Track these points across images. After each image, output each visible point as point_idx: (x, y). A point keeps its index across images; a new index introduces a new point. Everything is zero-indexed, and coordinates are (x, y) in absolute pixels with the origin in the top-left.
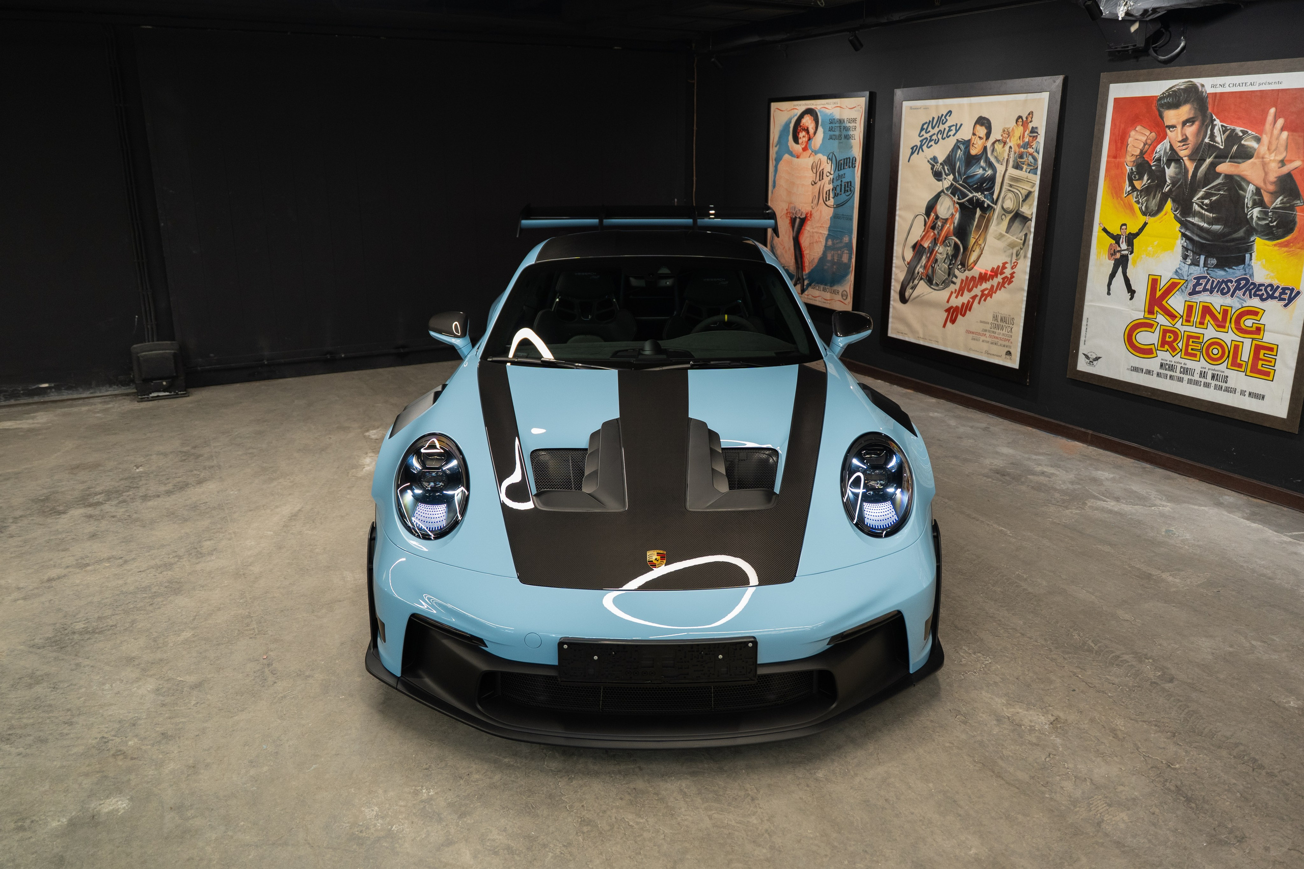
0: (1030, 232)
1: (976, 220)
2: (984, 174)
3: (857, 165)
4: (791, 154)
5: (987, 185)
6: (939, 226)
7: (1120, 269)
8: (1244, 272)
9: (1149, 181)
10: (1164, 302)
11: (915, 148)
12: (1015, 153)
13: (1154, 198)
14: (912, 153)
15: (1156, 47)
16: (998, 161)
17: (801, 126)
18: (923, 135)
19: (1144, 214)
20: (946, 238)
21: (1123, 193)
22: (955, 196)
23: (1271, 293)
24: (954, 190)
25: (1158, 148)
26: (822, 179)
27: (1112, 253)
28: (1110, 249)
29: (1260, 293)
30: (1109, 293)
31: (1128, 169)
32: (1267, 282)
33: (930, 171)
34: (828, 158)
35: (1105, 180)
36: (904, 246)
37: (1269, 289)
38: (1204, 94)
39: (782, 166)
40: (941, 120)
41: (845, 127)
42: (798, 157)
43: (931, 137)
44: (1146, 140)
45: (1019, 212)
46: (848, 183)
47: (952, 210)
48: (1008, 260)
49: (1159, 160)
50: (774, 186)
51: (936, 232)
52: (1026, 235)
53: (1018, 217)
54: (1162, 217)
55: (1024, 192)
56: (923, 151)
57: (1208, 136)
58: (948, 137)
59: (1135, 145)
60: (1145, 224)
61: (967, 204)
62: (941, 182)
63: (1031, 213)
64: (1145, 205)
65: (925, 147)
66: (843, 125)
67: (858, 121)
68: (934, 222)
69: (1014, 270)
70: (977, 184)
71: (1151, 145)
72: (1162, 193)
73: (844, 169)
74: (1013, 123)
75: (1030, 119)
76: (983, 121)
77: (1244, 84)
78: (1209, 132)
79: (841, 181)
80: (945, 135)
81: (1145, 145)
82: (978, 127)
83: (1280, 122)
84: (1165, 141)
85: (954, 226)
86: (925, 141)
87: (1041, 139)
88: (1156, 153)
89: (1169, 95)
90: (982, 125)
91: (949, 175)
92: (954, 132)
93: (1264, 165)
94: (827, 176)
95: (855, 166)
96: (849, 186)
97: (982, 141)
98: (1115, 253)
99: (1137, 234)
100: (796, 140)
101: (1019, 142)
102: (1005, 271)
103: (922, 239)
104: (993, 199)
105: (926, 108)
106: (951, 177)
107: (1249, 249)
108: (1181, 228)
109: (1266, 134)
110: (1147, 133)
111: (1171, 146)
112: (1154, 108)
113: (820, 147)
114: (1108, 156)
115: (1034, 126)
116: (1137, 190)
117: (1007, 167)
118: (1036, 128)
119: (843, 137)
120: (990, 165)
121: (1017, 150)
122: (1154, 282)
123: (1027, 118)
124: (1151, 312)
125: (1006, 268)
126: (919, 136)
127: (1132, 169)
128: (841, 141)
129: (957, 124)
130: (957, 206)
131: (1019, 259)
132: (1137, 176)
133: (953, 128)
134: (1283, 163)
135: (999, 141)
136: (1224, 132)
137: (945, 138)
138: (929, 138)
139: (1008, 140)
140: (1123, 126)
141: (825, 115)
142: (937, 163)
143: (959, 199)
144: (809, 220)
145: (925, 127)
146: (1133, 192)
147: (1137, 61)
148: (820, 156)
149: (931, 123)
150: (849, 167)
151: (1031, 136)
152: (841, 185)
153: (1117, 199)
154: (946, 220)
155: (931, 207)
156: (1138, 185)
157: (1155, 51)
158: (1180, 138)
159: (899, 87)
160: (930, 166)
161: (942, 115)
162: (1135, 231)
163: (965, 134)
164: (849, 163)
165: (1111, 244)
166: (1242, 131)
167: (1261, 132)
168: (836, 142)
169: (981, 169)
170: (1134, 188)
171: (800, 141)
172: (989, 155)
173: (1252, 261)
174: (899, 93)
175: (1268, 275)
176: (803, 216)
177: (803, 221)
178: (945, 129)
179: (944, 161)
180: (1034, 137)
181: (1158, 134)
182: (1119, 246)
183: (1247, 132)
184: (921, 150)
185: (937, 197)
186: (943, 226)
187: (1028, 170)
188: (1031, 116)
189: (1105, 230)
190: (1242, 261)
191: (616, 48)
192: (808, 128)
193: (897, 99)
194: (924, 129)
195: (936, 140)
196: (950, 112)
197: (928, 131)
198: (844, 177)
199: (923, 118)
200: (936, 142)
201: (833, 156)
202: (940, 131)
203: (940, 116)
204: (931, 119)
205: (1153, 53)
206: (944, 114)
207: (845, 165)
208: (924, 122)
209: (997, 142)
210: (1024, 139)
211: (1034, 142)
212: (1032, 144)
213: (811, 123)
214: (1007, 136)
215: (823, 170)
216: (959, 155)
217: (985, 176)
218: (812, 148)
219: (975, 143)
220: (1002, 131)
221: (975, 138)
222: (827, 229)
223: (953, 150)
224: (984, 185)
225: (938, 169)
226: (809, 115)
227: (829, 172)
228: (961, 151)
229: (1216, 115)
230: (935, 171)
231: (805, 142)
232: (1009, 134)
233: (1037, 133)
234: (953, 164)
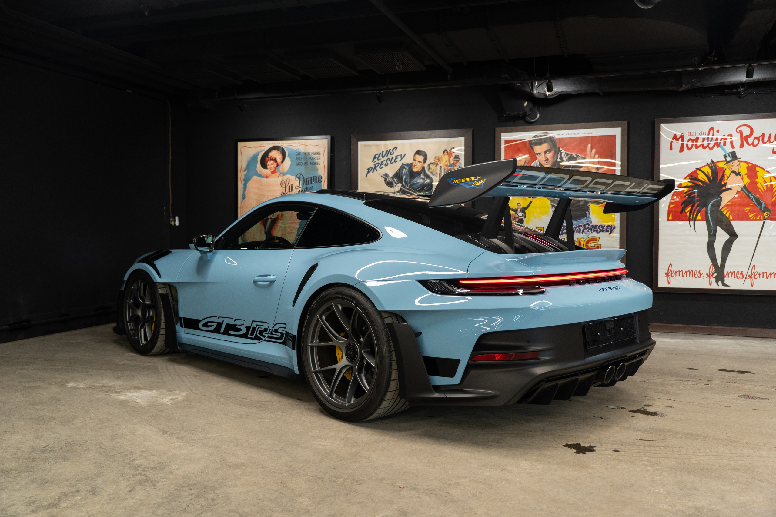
3: (323, 181)
4: (260, 176)
5: (427, 188)
8: (587, 221)
11: (370, 169)
12: (445, 170)
14: (368, 172)
16: (433, 174)
17: (269, 158)
18: (375, 162)
23: (601, 229)
26: (292, 191)
29: (596, 229)
32: (599, 224)
33: (384, 183)
34: (296, 177)
37: (600, 227)
38: (554, 138)
39: (250, 184)
40: (388, 152)
41: (310, 158)
42: (267, 177)
43: (382, 162)
44: (525, 161)
50: (243, 198)
57: (559, 158)
58: (395, 162)
60: (531, 202)
62: (392, 189)
65: (378, 168)
66: (309, 156)
67: (322, 154)
70: (420, 187)
71: (529, 163)
73: (311, 183)
74: (440, 154)
76: (420, 153)
77: (574, 134)
78: (559, 156)
82: (417, 156)
83: (594, 151)
84: (536, 161)
86: (377, 165)
89: (536, 139)
90: (420, 155)
91: (398, 184)
92: (399, 159)
94: (296, 189)
95: (321, 182)
97: (421, 163)
98: (515, 218)
99: (527, 208)
100: (264, 165)
101: (446, 163)
105: (377, 146)
106: (400, 185)
107: (588, 209)
108: (551, 202)
109: (588, 156)
110: (526, 156)
111: (540, 163)
112: (528, 145)
113: (288, 170)
115: (456, 155)
118: (458, 156)
120: (428, 177)
121: (446, 168)
123: (450, 151)
126: (373, 161)
128: (308, 166)
133: (399, 157)
134: (598, 169)
136: (567, 156)
137: (393, 163)
138: (380, 163)
139: (439, 163)
140: (511, 152)
141: (291, 150)
142: (388, 177)
144: (280, 219)
148: (288, 176)
149: (382, 154)
150: (316, 182)
151: (455, 160)
158: (544, 159)
159: (354, 134)
160: (383, 179)
161: (390, 150)
162: (526, 206)
163: (408, 160)
164: (316, 179)
165: (512, 214)
166: (576, 155)
167: (586, 155)
168: (303, 167)
169: (422, 180)
171: (268, 167)
172: (427, 171)
173: (590, 215)
174: (354, 137)
175: (599, 221)
176: (274, 216)
177: (274, 220)
178: (393, 158)
179: (394, 176)
180: (457, 160)
181: (532, 157)
182: (517, 214)
183: (579, 156)
184: (375, 170)
188: (453, 149)
190: (585, 216)
192: (275, 159)
193: (353, 140)
194: (376, 158)
195: (385, 164)
196: (396, 148)
197: (379, 159)
198: (312, 189)
199: (375, 152)
200: (386, 165)
201: (301, 176)
202: (389, 159)
203: (388, 150)
204: (381, 152)
205: (528, 118)
206: (392, 149)
207: (312, 181)
208: (376, 154)
209: (432, 164)
210: (450, 162)
211: (458, 163)
212: (456, 164)
213: (279, 155)
214: (438, 161)
215: (292, 185)
216: (405, 172)
217: (425, 183)
218: (281, 171)
219: (416, 165)
220: (434, 158)
221: (416, 162)
222: (299, 223)
223: (400, 169)
224: (425, 188)
225: (390, 180)
226: (276, 150)
227: (298, 186)
228: (406, 169)
229: (562, 148)
230: (388, 182)
231: (274, 167)
232: (439, 160)
233: (459, 158)
234: (401, 177)
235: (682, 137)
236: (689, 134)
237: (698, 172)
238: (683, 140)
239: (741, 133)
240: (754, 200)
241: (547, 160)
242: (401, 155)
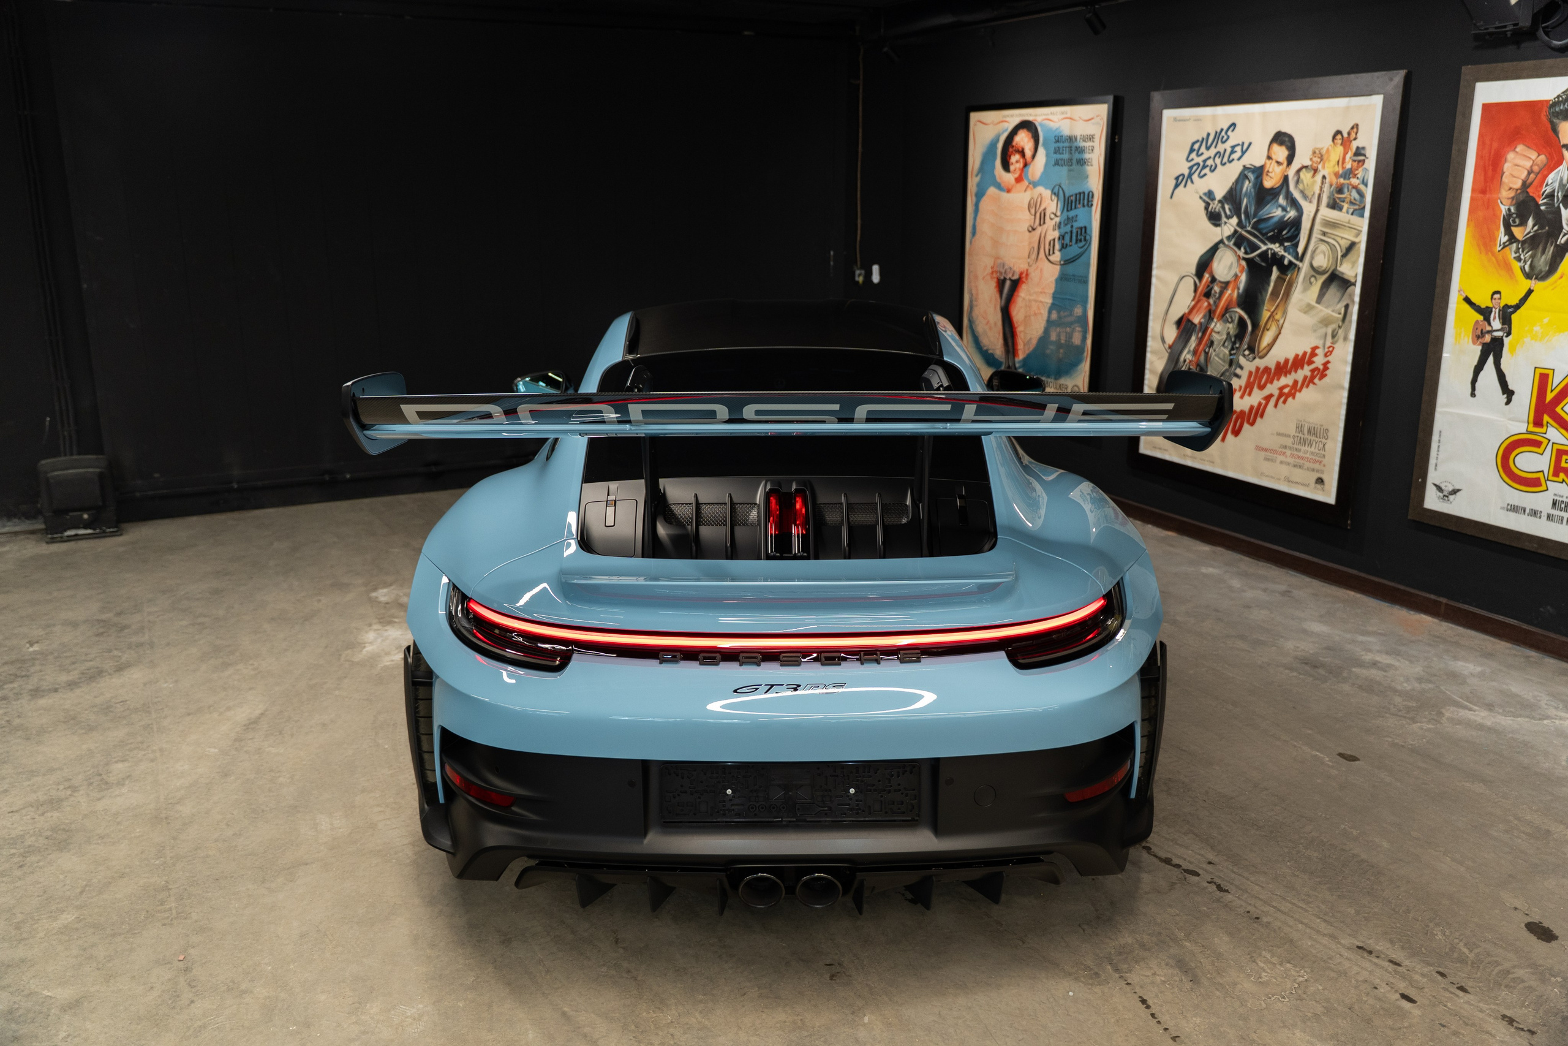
0: (1353, 302)
1: (1272, 284)
2: (1284, 216)
3: (1095, 203)
4: (999, 186)
5: (1287, 232)
6: (1216, 292)
7: (1491, 359)
9: (1536, 228)
10: (1558, 409)
11: (1181, 178)
12: (1331, 186)
13: (1543, 252)
14: (1177, 186)
15: (1547, 27)
16: (1305, 197)
17: (1013, 147)
18: (1192, 160)
19: (1528, 276)
20: (1227, 310)
21: (1496, 245)
22: (1240, 249)
24: (1238, 240)
25: (1550, 178)
26: (1044, 223)
27: (1479, 335)
28: (1475, 328)
30: (1473, 395)
31: (1504, 209)
33: (1203, 213)
34: (1053, 193)
35: (1468, 225)
36: (1164, 321)
39: (985, 204)
40: (1220, 137)
41: (1077, 148)
42: (1009, 191)
43: (1205, 161)
44: (1532, 166)
45: (1337, 273)
46: (1081, 228)
47: (1236, 269)
48: (1320, 343)
49: (1551, 196)
50: (974, 233)
51: (1211, 301)
52: (1347, 307)
53: (1335, 280)
54: (1556, 282)
55: (1345, 244)
56: (1192, 182)
58: (1230, 161)
59: (1515, 173)
60: (1530, 292)
61: (1258, 260)
62: (1218, 229)
63: (1354, 275)
64: (1529, 263)
65: (1195, 177)
66: (1075, 144)
67: (1097, 139)
68: (1208, 286)
69: (1329, 358)
70: (1273, 230)
71: (1538, 173)
72: (1557, 246)
73: (1075, 208)
74: (1326, 142)
75: (1353, 135)
76: (1282, 139)
79: (1072, 226)
80: (1225, 160)
81: (1529, 173)
82: (1275, 147)
84: (1561, 167)
85: (1238, 293)
86: (1195, 168)
87: (1371, 164)
88: (1547, 185)
89: (1566, 100)
90: (1281, 144)
91: (1232, 217)
92: (1239, 154)
94: (1051, 219)
95: (1092, 205)
96: (1083, 234)
97: (1281, 167)
98: (1483, 334)
99: (1517, 307)
100: (1006, 166)
101: (1336, 169)
102: (1315, 359)
103: (1191, 311)
104: (1297, 253)
105: (1198, 119)
106: (1234, 221)
110: (1533, 155)
112: (1544, 119)
113: (1041, 176)
114: (1473, 190)
115: (1361, 146)
116: (1516, 240)
117: (1318, 206)
118: (1363, 148)
119: (1074, 161)
120: (1294, 203)
121: (1334, 180)
122: (1543, 380)
123: (1349, 134)
124: (1538, 423)
125: (1316, 355)
126: (1187, 159)
127: (1509, 210)
128: (1072, 168)
129: (1243, 143)
130: (1244, 263)
131: (1336, 342)
132: (1517, 221)
133: (1238, 149)
135: (1306, 167)
137: (1225, 163)
138: (1202, 164)
139: (1320, 167)
140: (1495, 145)
141: (1048, 130)
142: (1213, 199)
143: (1246, 253)
144: (1023, 282)
145: (1196, 146)
146: (1511, 243)
147: (1518, 48)
148: (1040, 189)
149: (1205, 142)
150: (1084, 206)
151: (1355, 161)
152: (1071, 232)
153: (1487, 254)
154: (1227, 284)
155: (1204, 265)
156: (1519, 233)
157: (1547, 34)
159: (1157, 89)
160: (1203, 205)
161: (1222, 130)
162: (1514, 301)
163: (1256, 157)
164: (1084, 199)
165: (1477, 322)
168: (1065, 169)
169: (1280, 209)
170: (1512, 239)
171: (1012, 168)
172: (1292, 188)
174: (1157, 97)
176: (1016, 277)
177: (1016, 284)
178: (1225, 150)
179: (1225, 197)
180: (1359, 161)
181: (1550, 158)
182: (1489, 324)
184: (1189, 181)
185: (1214, 250)
186: (1221, 293)
187: (1351, 211)
188: (1355, 130)
189: (1467, 300)
191: (746, 33)
192: (1023, 149)
193: (1154, 106)
194: (1195, 150)
195: (1212, 166)
196: (1233, 125)
197: (1200, 152)
198: (1076, 221)
199: (1193, 134)
200: (1213, 169)
201: (1061, 190)
202: (1219, 153)
203: (1219, 131)
204: (1205, 137)
205: (1544, 37)
206: (1225, 128)
207: (1078, 202)
208: (1194, 140)
209: (1304, 170)
210: (1344, 165)
211: (1360, 169)
212: (1357, 172)
213: (1028, 142)
214: (1319, 160)
215: (1045, 209)
216: (1247, 188)
217: (1286, 219)
218: (1030, 177)
219: (1270, 170)
220: (1311, 153)
221: (1271, 164)
222: (1051, 295)
223: (1237, 181)
224: (1284, 232)
225: (1215, 209)
226: (1025, 130)
227: (1053, 213)
228: (1250, 182)
230: (1211, 212)
231: (1019, 169)
232: (1321, 158)
233: (1365, 155)
234: (1238, 201)
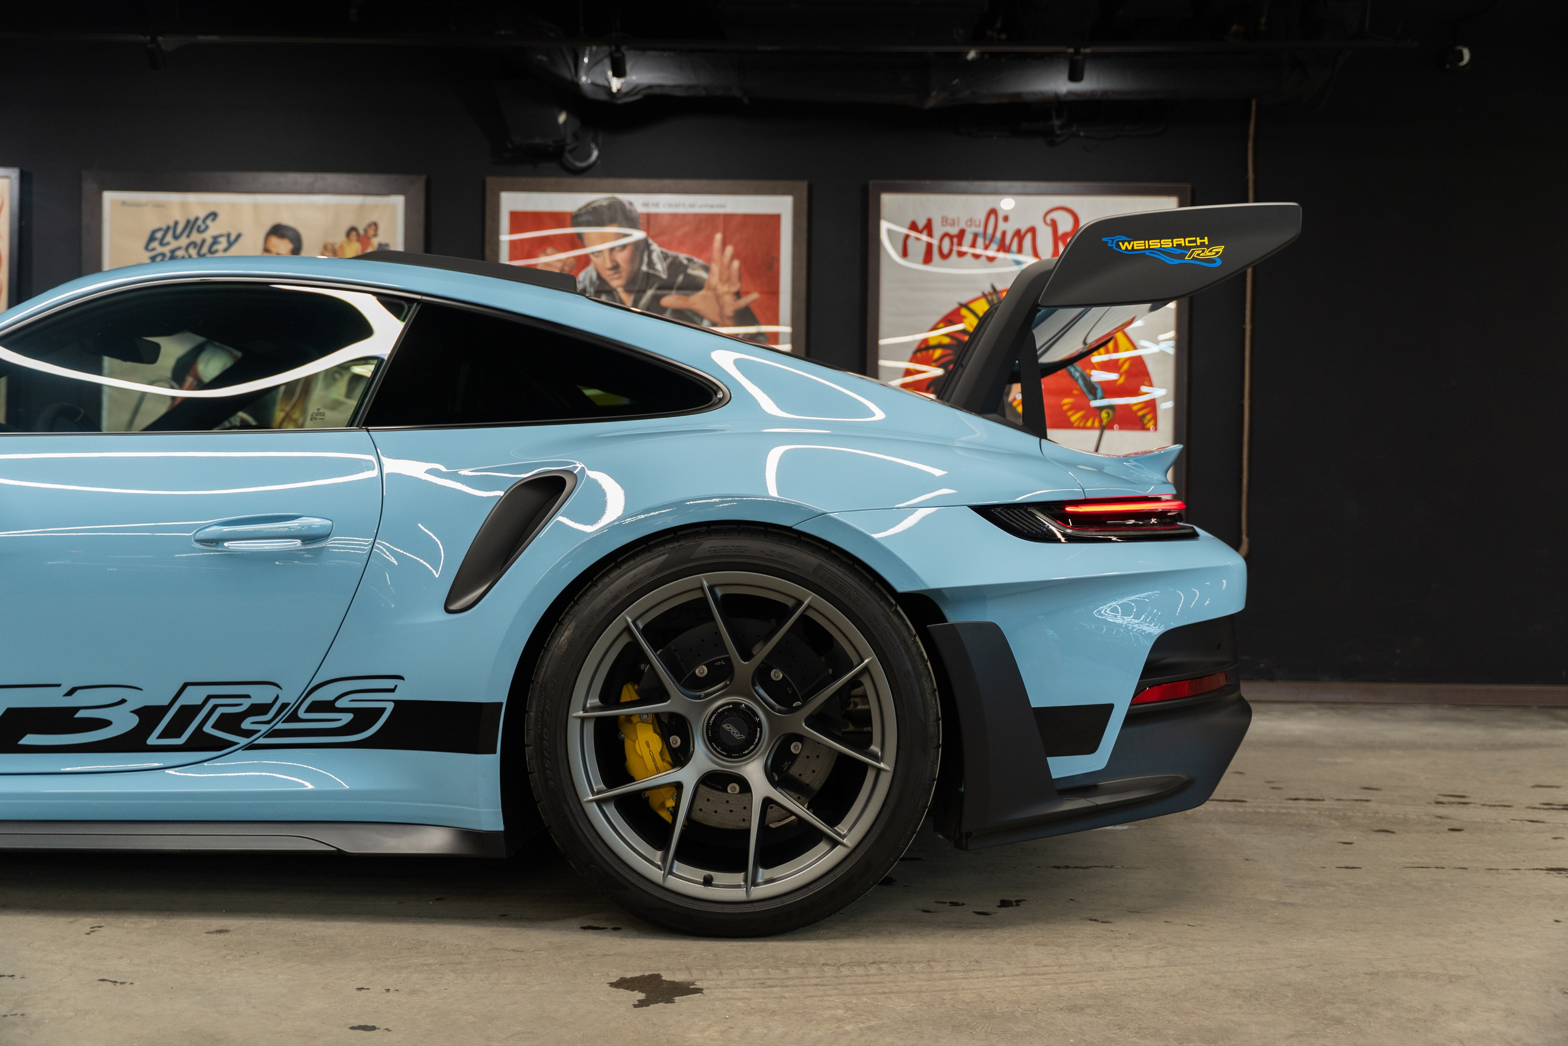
18: (154, 249)
38: (633, 212)
40: (191, 225)
43: (173, 252)
57: (645, 264)
58: (211, 251)
74: (341, 238)
75: (372, 232)
76: (282, 232)
77: (682, 206)
78: (646, 259)
82: (274, 240)
83: (729, 250)
84: (589, 268)
89: (588, 213)
90: (282, 236)
92: (224, 245)
93: (718, 298)
105: (159, 205)
109: (714, 263)
111: (599, 277)
115: (383, 242)
123: (366, 231)
126: (146, 248)
133: (223, 239)
134: (738, 295)
136: (665, 259)
138: (168, 255)
140: (526, 247)
149: (172, 230)
158: (609, 265)
161: (197, 219)
163: (249, 249)
166: (686, 259)
167: (710, 260)
178: (204, 241)
183: (694, 260)
188: (373, 228)
193: (88, 186)
194: (156, 239)
196: (214, 215)
197: (164, 242)
199: (153, 221)
202: (193, 244)
203: (192, 220)
204: (172, 224)
205: (569, 158)
206: (202, 217)
208: (156, 226)
220: (321, 247)
229: (653, 238)
235: (928, 228)
236: (945, 221)
237: (964, 312)
238: (930, 234)
239: (1054, 225)
240: (1081, 382)
241: (616, 267)
242: (229, 235)
